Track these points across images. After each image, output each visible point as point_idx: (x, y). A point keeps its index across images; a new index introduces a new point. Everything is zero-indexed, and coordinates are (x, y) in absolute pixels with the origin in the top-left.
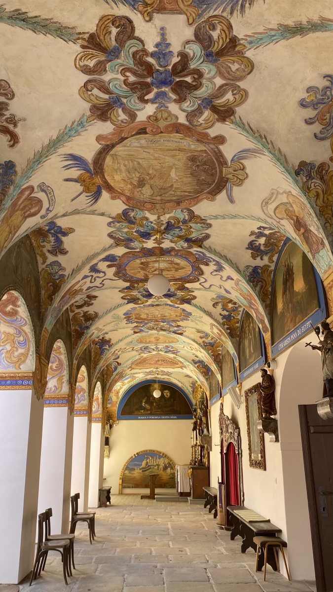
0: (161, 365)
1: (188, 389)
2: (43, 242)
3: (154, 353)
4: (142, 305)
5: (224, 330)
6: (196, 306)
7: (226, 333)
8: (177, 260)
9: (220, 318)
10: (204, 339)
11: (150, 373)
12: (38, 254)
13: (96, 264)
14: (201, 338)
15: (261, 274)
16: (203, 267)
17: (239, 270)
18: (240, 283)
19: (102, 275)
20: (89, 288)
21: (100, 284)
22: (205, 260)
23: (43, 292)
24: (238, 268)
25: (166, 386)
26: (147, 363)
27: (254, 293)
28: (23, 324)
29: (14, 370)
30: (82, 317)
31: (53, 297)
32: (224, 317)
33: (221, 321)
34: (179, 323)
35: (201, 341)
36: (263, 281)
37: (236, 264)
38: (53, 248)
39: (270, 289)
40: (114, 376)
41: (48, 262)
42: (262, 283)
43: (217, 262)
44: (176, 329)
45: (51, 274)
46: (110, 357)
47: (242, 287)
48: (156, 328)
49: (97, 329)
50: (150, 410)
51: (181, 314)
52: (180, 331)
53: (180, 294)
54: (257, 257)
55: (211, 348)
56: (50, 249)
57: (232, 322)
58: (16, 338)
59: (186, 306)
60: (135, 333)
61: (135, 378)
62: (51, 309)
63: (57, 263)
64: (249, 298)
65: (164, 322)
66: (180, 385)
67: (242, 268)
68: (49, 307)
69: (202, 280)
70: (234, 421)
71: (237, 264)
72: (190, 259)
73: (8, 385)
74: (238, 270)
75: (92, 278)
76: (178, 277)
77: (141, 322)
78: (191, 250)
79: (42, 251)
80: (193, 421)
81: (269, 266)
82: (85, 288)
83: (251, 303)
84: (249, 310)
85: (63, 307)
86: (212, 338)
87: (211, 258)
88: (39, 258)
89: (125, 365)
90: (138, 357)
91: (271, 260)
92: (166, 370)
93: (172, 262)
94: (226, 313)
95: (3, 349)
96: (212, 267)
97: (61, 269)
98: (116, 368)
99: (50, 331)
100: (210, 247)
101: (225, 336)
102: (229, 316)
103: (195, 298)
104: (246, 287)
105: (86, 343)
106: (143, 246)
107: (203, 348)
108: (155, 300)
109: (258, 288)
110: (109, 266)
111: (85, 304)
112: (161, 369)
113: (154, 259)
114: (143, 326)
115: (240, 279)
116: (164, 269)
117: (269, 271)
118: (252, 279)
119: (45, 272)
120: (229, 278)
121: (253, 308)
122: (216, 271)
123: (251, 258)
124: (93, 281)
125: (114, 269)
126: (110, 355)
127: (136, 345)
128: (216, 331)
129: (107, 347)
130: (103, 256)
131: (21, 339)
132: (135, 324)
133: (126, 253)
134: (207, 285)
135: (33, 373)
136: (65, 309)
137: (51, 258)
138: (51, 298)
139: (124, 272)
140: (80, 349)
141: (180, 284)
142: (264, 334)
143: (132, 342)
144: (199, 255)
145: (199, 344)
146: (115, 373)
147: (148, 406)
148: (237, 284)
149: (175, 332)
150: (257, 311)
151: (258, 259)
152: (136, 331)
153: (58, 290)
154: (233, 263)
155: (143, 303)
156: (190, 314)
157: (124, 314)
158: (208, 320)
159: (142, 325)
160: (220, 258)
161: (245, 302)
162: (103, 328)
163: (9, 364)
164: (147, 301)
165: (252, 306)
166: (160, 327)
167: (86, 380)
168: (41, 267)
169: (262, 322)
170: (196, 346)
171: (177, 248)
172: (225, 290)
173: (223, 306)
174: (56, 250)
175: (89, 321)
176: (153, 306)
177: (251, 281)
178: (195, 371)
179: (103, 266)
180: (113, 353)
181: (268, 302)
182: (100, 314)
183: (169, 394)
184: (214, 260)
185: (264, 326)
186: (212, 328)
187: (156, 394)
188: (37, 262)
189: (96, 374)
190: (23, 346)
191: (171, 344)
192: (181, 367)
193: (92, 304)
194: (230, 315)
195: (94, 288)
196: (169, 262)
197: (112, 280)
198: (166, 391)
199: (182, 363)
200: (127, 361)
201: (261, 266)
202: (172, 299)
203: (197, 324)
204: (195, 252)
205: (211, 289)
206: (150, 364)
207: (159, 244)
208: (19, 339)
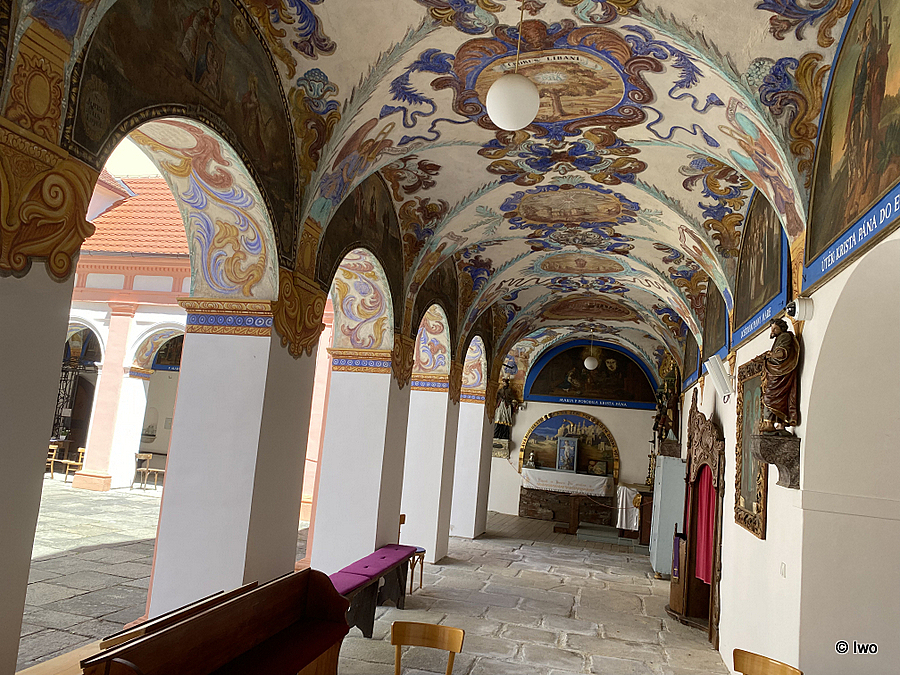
0: (598, 313)
1: (650, 358)
2: (277, 21)
3: (581, 291)
4: (533, 187)
5: (707, 240)
6: (645, 186)
7: (712, 247)
8: (587, 62)
9: (698, 214)
10: (672, 264)
11: (580, 327)
12: (275, 53)
13: (405, 78)
14: (666, 261)
15: (793, 80)
16: (649, 76)
17: (736, 72)
18: (739, 110)
19: (426, 108)
20: (405, 140)
21: (430, 131)
22: (651, 55)
23: (299, 141)
24: (732, 66)
25: (609, 351)
26: (572, 310)
27: (772, 134)
28: (248, 203)
29: (241, 297)
30: (418, 210)
31: (320, 151)
32: (709, 211)
33: (702, 221)
34: (618, 229)
35: (665, 268)
36: (797, 98)
37: (728, 56)
38: (301, 35)
39: (816, 122)
40: (509, 328)
41: (300, 73)
42: (796, 104)
43: (681, 54)
44: (613, 242)
45: (309, 100)
46: (493, 294)
47: (743, 123)
48: (574, 240)
49: (451, 235)
50: (579, 389)
51: (618, 206)
52: (621, 248)
53: (609, 157)
54: (787, 30)
55: (686, 281)
56: (298, 40)
57: (727, 221)
58: (241, 234)
59: (624, 188)
60: (535, 249)
61: (555, 334)
62: (317, 178)
63: (315, 74)
64: (759, 150)
65: (586, 228)
66: (636, 351)
67: (743, 67)
68: (313, 173)
69: (652, 116)
70: (716, 424)
71: (732, 55)
72: (615, 56)
73: (229, 326)
74: (734, 74)
75: (405, 115)
76: (597, 112)
77: (541, 226)
78: (615, 26)
79: (281, 45)
80: (655, 413)
81: (819, 57)
82: (395, 137)
83: (763, 164)
84: (758, 183)
85: (351, 177)
86: (689, 262)
87: (668, 47)
88: (279, 63)
89: (529, 310)
90: (551, 298)
91: (824, 38)
92: (608, 323)
93: (575, 70)
94: (712, 202)
95: (220, 255)
96: (672, 74)
97: (328, 90)
98: (512, 316)
99: (325, 227)
100: (660, 10)
101: (708, 253)
102: (721, 208)
103: (642, 166)
104: (753, 118)
105: (431, 262)
106: (497, 21)
107: (669, 283)
108: (557, 174)
109: (783, 120)
110: (438, 85)
111: (420, 185)
112: (599, 321)
113: (533, 61)
114: (546, 234)
115: (739, 98)
116: (560, 90)
117: (816, 70)
118: (769, 97)
119: (297, 96)
120: (714, 101)
121: (767, 177)
122: (680, 84)
123: (770, 37)
124: (410, 122)
125: (449, 93)
126: (493, 290)
127: (542, 275)
128: (691, 243)
129: (485, 275)
130: (413, 55)
131: (251, 234)
132: (529, 231)
133: (464, 45)
134: (663, 129)
135: (272, 303)
136: (357, 181)
137: (305, 64)
138: (314, 154)
139: (473, 100)
140: (417, 272)
141: (603, 130)
142: (790, 239)
143: (533, 268)
144: (636, 40)
145: (662, 274)
146: (510, 324)
147: (576, 383)
148: (731, 116)
149: (612, 249)
150: (777, 182)
151: (790, 36)
152: (537, 245)
153: (328, 138)
154: (719, 54)
155: (534, 183)
156: (636, 206)
157: (502, 208)
158: (675, 220)
159: (543, 234)
160: (687, 41)
161: (751, 165)
162: (464, 235)
163: (232, 284)
164: (542, 178)
165: (767, 171)
166: (580, 237)
167: (446, 331)
168: (288, 85)
169: (787, 207)
170: (655, 278)
171: (580, 24)
172: (706, 136)
173: (706, 184)
174: (309, 41)
175: (431, 218)
176: (556, 188)
177: (765, 102)
178: (659, 327)
179: (422, 81)
180: (499, 287)
181: (807, 157)
182: (452, 204)
183: (614, 365)
184: (674, 52)
185: (794, 220)
186: (682, 238)
187: (589, 364)
188: (277, 73)
189: (467, 321)
190: (255, 250)
191: (609, 275)
192: (635, 320)
193: (433, 184)
194: (723, 207)
195: (417, 141)
196: (569, 68)
197: (455, 122)
198: (612, 360)
199: (636, 311)
200: (531, 304)
201: (797, 58)
202: (593, 170)
203: (652, 229)
204: (625, 33)
205: (674, 139)
206: (577, 311)
207: (533, 12)
208: (246, 235)
